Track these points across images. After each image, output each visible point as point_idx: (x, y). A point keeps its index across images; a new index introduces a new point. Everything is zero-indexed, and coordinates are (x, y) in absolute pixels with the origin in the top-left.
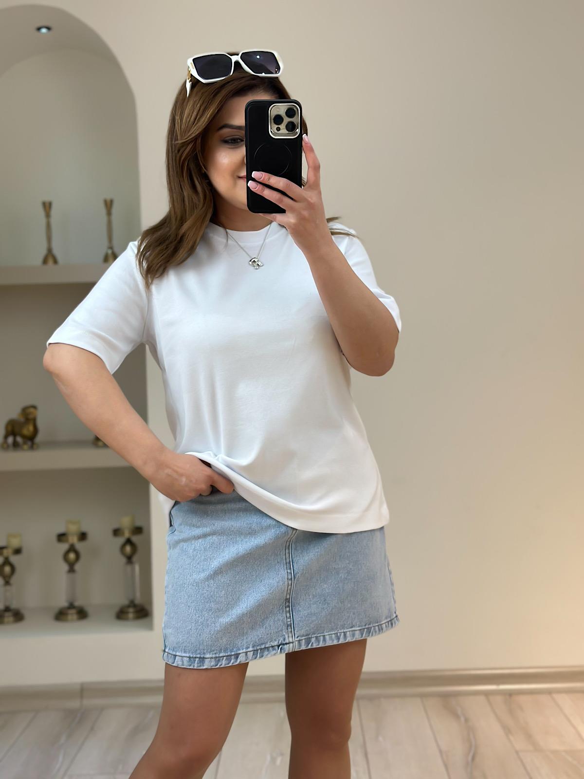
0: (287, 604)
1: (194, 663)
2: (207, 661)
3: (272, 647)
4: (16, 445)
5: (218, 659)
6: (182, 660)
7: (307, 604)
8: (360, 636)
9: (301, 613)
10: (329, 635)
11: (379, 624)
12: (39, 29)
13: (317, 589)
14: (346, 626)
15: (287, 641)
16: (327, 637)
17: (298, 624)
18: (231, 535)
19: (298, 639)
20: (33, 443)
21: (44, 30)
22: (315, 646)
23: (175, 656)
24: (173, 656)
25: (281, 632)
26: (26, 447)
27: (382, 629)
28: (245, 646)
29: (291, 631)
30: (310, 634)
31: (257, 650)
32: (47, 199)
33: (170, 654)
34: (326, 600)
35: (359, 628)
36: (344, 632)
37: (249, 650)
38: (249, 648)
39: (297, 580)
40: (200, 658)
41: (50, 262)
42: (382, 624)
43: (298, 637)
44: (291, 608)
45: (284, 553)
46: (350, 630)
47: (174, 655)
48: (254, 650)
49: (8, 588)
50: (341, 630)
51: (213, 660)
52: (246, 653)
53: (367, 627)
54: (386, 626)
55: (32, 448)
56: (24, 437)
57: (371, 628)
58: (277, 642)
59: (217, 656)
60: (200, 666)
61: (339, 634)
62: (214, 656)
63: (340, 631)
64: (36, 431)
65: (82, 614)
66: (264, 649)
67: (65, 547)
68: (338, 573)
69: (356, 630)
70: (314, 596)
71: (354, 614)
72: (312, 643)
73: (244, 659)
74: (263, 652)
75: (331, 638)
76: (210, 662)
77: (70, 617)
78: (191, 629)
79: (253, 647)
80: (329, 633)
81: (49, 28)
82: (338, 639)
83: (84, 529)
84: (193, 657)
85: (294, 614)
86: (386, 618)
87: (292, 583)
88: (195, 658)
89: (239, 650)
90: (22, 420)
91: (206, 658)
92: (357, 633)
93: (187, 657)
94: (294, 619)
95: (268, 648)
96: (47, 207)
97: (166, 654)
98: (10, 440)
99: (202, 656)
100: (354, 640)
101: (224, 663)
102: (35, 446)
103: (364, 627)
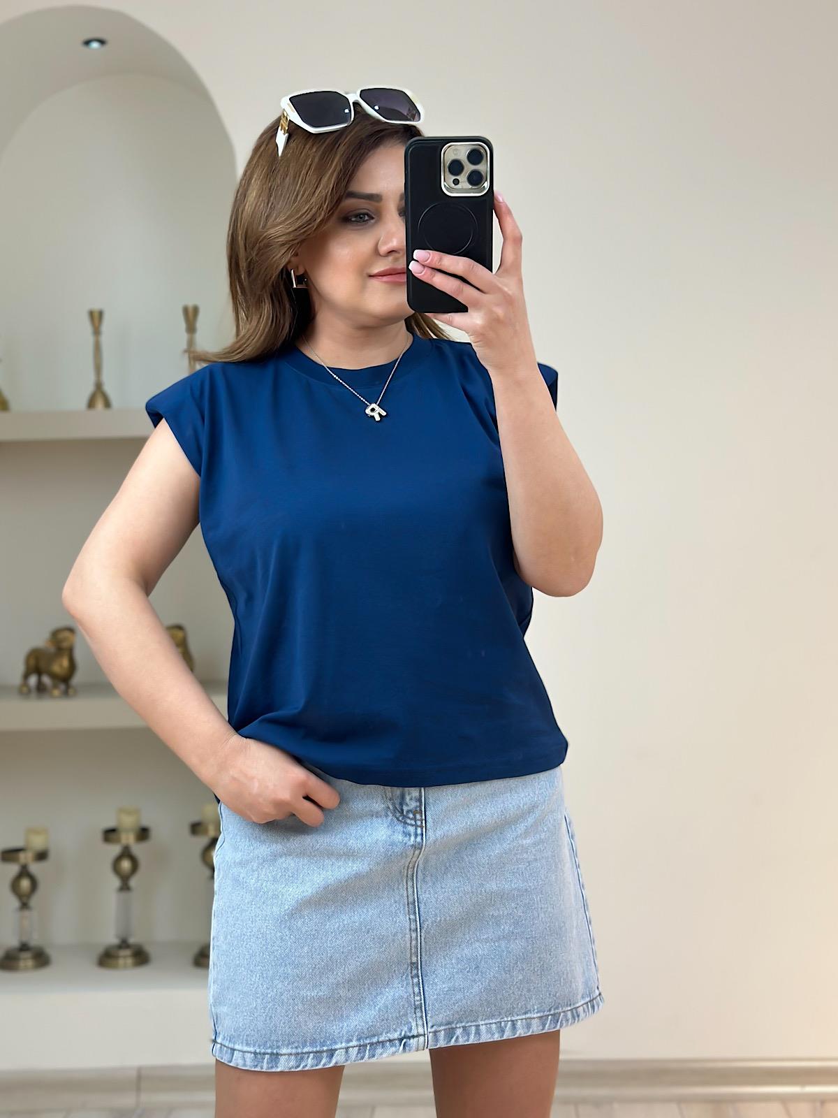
0: (414, 972)
1: (262, 1062)
2: (283, 1059)
3: (390, 1041)
4: (41, 689)
5: (300, 1057)
6: (244, 1057)
7: (447, 973)
8: (541, 1028)
9: (438, 987)
10: (486, 1024)
11: (572, 1007)
12: (87, 43)
13: (463, 950)
14: (516, 1010)
15: (414, 1032)
16: (483, 1028)
17: (433, 1005)
18: (315, 856)
19: (433, 1030)
20: (68, 686)
21: (95, 45)
22: (461, 1042)
23: (233, 1050)
24: (229, 1051)
25: (404, 1018)
26: (56, 692)
27: (578, 1016)
28: (345, 1038)
29: (422, 1017)
30: (453, 1022)
31: (365, 1046)
32: (96, 307)
33: (225, 1046)
34: (477, 967)
35: (539, 1015)
36: (512, 1021)
37: (351, 1044)
38: (352, 1041)
39: (427, 933)
40: (272, 1054)
41: (100, 405)
42: (578, 1007)
43: (432, 1026)
44: (420, 978)
45: (405, 887)
46: (524, 1017)
47: (231, 1049)
48: (360, 1046)
49: (26, 913)
50: (507, 1017)
51: (293, 1057)
52: (347, 1049)
53: (552, 1012)
54: (584, 1009)
55: (66, 693)
56: (54, 676)
57: (560, 1013)
58: (398, 1033)
59: (300, 1051)
60: (272, 1067)
61: (503, 1024)
62: (294, 1051)
63: (506, 1019)
64: (73, 667)
65: (141, 957)
66: (376, 1043)
67: (115, 850)
68: (498, 925)
69: (534, 1018)
70: (459, 961)
71: (529, 990)
72: (457, 1038)
73: (343, 1058)
74: (375, 1049)
75: (489, 1031)
76: (288, 1061)
77: (121, 961)
78: (255, 1008)
79: (359, 1040)
80: (487, 1021)
81: (102, 42)
82: (502, 1031)
83: (145, 822)
84: (260, 1053)
85: (426, 988)
86: (583, 998)
87: (417, 936)
88: (264, 1054)
89: (336, 1043)
90: (52, 649)
91: (282, 1055)
92: (535, 1024)
93: (251, 1053)
94: (426, 996)
95: (382, 1042)
96: (96, 318)
97: (219, 1046)
98: (33, 680)
99: (275, 1051)
100: (529, 1034)
101: (309, 1063)
102: (71, 691)
103: (548, 1013)
